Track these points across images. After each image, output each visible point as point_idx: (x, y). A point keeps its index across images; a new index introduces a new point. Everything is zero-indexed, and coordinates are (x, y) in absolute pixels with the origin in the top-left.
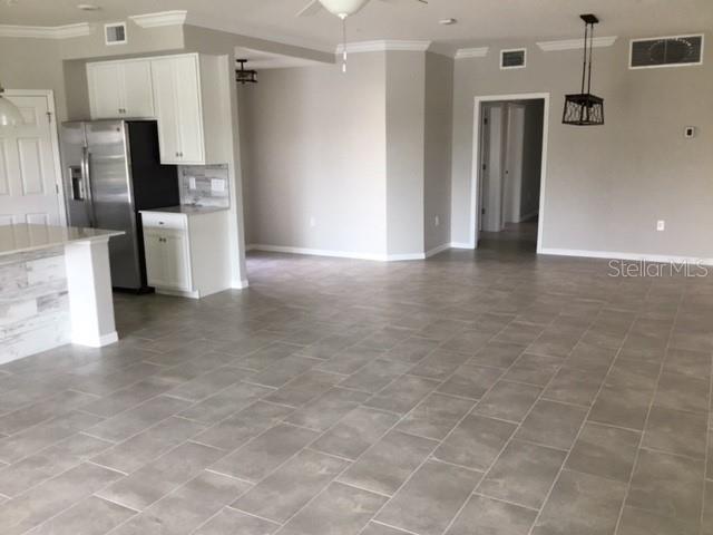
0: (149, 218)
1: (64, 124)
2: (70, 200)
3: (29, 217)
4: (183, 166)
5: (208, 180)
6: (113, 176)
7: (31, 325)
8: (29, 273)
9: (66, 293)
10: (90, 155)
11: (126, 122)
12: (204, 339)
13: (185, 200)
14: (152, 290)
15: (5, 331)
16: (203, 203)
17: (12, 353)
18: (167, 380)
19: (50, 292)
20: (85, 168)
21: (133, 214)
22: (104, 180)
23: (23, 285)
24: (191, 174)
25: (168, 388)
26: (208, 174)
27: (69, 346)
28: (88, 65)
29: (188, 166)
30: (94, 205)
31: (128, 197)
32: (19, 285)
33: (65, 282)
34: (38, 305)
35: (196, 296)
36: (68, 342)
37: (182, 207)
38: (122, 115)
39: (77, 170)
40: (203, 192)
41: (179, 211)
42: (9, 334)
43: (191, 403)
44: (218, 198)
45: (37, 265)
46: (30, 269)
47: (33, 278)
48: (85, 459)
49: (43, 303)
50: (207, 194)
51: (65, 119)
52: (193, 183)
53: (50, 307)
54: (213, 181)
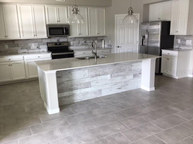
0: (164, 52)
1: (141, 23)
2: (140, 45)
3: (129, 50)
4: (176, 35)
5: (185, 40)
6: (154, 39)
7: (131, 82)
8: (132, 67)
9: (141, 73)
10: (148, 32)
11: (161, 22)
12: (184, 95)
13: (175, 46)
14: (162, 74)
15: (124, 83)
16: (182, 48)
17: (125, 89)
18: (175, 109)
19: (137, 73)
20: (146, 36)
21: (159, 50)
22: (151, 40)
23: (130, 70)
24: (179, 38)
25: (175, 112)
26: (185, 38)
27: (140, 89)
28: (150, 5)
29: (178, 36)
30: (148, 47)
31: (159, 45)
32: (129, 70)
33: (141, 70)
34: (134, 76)
35: (177, 78)
36: (140, 88)
37: (174, 49)
38: (159, 20)
39: (144, 37)
40: (183, 44)
41: (173, 50)
42: (125, 83)
43: (186, 121)
44: (188, 46)
45: (134, 65)
46: (133, 66)
47: (133, 68)
48: (153, 134)
49: (135, 76)
50: (184, 45)
51: (142, 21)
52: (179, 41)
53: (136, 77)
54: (187, 40)
